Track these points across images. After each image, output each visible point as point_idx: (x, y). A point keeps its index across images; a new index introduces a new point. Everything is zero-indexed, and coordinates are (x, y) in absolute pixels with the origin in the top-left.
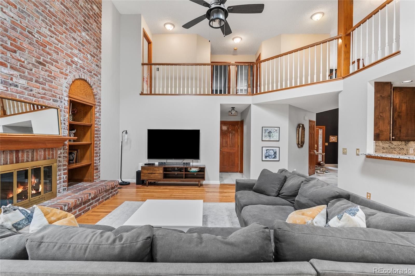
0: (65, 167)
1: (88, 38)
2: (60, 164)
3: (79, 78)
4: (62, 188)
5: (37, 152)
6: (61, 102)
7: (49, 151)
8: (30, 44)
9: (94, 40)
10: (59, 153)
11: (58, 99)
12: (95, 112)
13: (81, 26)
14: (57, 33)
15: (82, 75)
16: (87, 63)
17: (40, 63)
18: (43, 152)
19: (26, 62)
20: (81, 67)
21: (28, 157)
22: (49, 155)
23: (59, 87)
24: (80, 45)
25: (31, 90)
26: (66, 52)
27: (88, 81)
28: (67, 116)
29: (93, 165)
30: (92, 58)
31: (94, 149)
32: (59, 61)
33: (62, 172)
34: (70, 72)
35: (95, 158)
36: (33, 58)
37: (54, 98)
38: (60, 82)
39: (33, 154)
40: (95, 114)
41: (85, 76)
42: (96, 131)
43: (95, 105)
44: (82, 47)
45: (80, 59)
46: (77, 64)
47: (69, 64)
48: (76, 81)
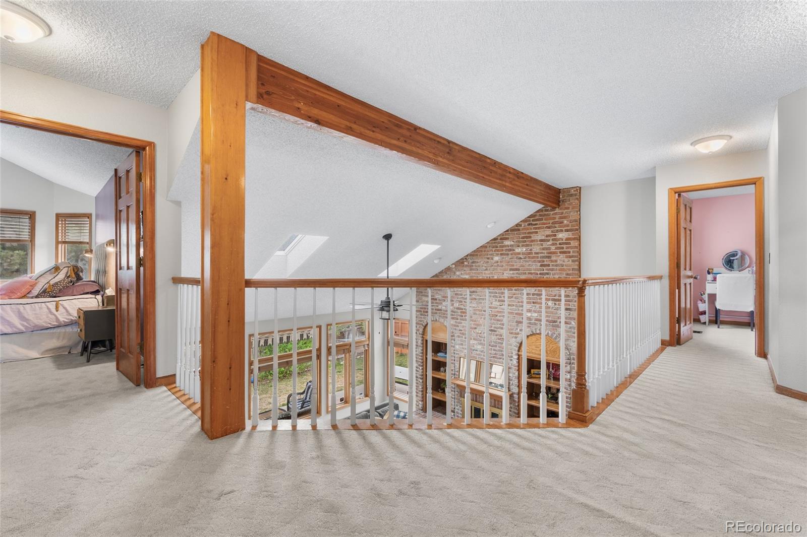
3: (531, 333)
6: (511, 360)
8: (484, 319)
15: (536, 329)
16: (547, 312)
17: (492, 330)
19: (482, 333)
20: (536, 320)
22: (498, 404)
28: (517, 374)
30: (557, 303)
34: (520, 330)
36: (487, 328)
38: (510, 342)
44: (538, 297)
45: (535, 312)
46: (530, 319)
47: (520, 322)
48: (530, 337)
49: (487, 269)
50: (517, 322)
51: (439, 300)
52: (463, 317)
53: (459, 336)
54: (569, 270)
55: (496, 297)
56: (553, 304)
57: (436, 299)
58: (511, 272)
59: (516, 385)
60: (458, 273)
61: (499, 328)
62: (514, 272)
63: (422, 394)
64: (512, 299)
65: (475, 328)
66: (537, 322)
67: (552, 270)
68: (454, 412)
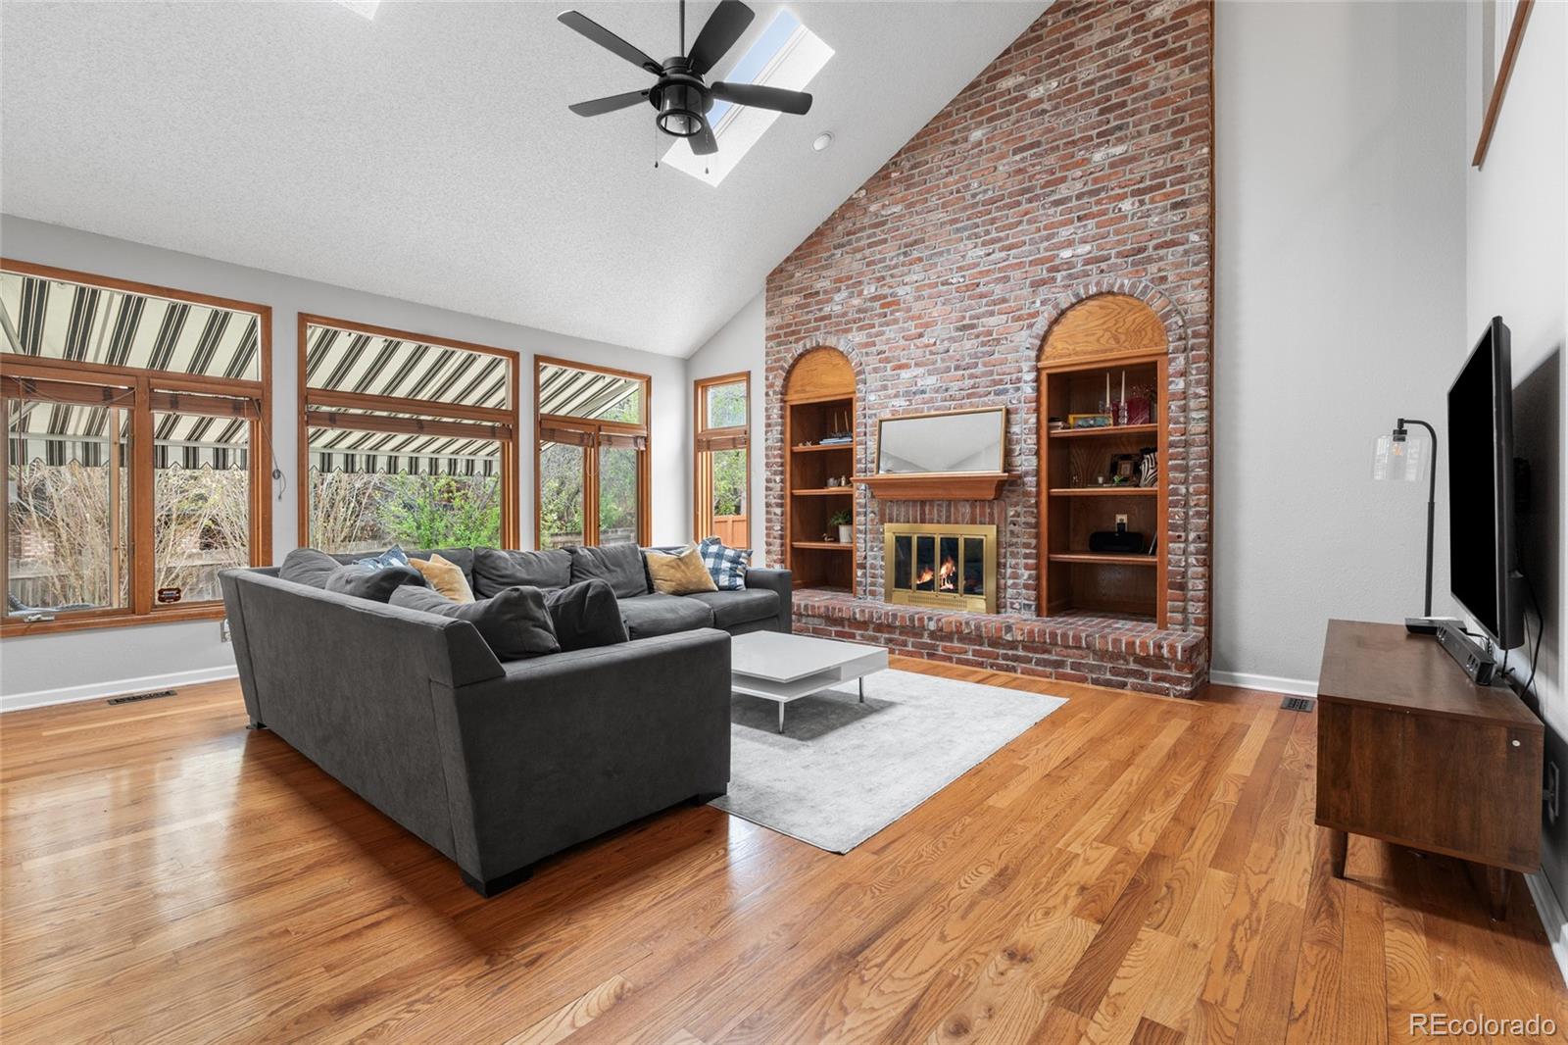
0: (1028, 551)
1: (1119, 150)
2: (1014, 540)
3: (1075, 300)
4: (1023, 601)
5: (956, 508)
6: (1018, 389)
7: (982, 507)
8: (944, 304)
10: (1012, 513)
11: (1009, 386)
13: (1091, 138)
14: (1002, 234)
15: (1086, 286)
16: (1117, 231)
17: (964, 328)
18: (968, 506)
19: (938, 343)
20: (1087, 262)
21: (940, 516)
22: (983, 514)
23: (1009, 356)
24: (1086, 199)
25: (947, 390)
26: (1031, 258)
28: (1033, 420)
29: (1162, 571)
30: (1147, 198)
31: (1166, 512)
32: (1007, 296)
33: (1022, 561)
34: (1043, 303)
35: (1168, 545)
36: (951, 326)
37: (996, 388)
38: (1013, 344)
39: (949, 511)
42: (1174, 445)
43: (1166, 354)
44: (1094, 199)
45: (1085, 242)
46: (1069, 265)
47: (1043, 282)
48: (1070, 314)
49: (951, 173)
50: (1034, 284)
51: (826, 292)
52: (888, 318)
53: (876, 370)
54: (1183, 96)
55: (977, 236)
56: (1137, 204)
57: (817, 293)
58: (1018, 157)
59: (1030, 450)
60: (873, 208)
61: (983, 315)
62: (1025, 154)
63: (782, 545)
64: (1020, 228)
65: (921, 336)
66: (1089, 267)
67: (1133, 113)
68: (865, 568)
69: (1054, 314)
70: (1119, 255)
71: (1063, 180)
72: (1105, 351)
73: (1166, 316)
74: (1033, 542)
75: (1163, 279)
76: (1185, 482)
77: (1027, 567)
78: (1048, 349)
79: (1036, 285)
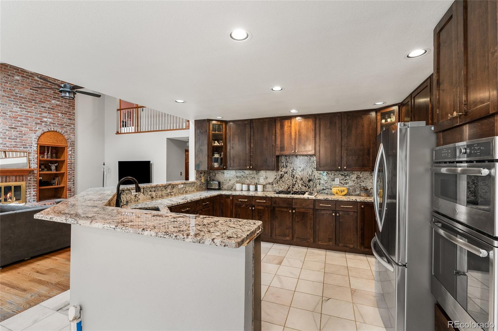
0: (35, 187)
1: (58, 103)
2: (30, 185)
3: (48, 131)
4: (32, 200)
5: (9, 177)
6: (31, 148)
7: (20, 177)
8: (4, 119)
9: (65, 102)
10: (29, 178)
11: (28, 146)
12: (67, 151)
13: (51, 97)
14: (26, 108)
15: (51, 128)
16: (57, 119)
17: (12, 128)
18: (14, 177)
20: (50, 123)
22: (20, 179)
23: (29, 139)
24: (50, 109)
26: (35, 117)
27: (58, 131)
28: (36, 156)
29: (66, 188)
30: (64, 115)
31: (67, 176)
32: (28, 124)
33: (32, 190)
34: (39, 129)
35: (68, 183)
37: (24, 146)
38: (29, 136)
39: (6, 179)
40: (67, 152)
41: (55, 129)
42: (69, 164)
43: (68, 146)
44: (52, 110)
45: (50, 119)
46: (46, 122)
47: (39, 124)
48: (46, 133)
50: (36, 123)
55: (17, 105)
56: (62, 115)
58: (32, 91)
59: (35, 163)
61: (20, 126)
62: (34, 91)
64: (32, 108)
69: (43, 132)
70: (58, 124)
71: (45, 102)
72: (54, 143)
73: (68, 139)
74: (36, 185)
75: (67, 132)
76: (71, 171)
77: (34, 191)
78: (40, 140)
79: (37, 124)
